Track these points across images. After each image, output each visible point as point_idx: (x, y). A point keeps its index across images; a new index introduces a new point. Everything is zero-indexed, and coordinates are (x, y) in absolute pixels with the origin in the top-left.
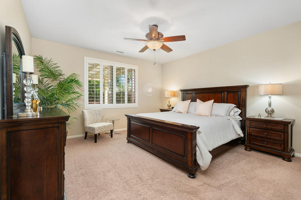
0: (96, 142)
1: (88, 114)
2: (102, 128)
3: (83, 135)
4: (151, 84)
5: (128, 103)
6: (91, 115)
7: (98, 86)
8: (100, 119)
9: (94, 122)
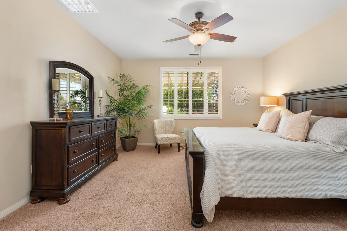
0: (159, 153)
1: (159, 124)
2: (166, 140)
3: (154, 144)
4: (243, 89)
5: (208, 114)
6: (162, 125)
7: (201, 95)
8: (171, 130)
9: (165, 132)
